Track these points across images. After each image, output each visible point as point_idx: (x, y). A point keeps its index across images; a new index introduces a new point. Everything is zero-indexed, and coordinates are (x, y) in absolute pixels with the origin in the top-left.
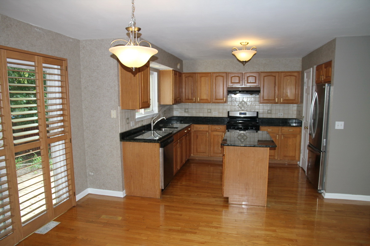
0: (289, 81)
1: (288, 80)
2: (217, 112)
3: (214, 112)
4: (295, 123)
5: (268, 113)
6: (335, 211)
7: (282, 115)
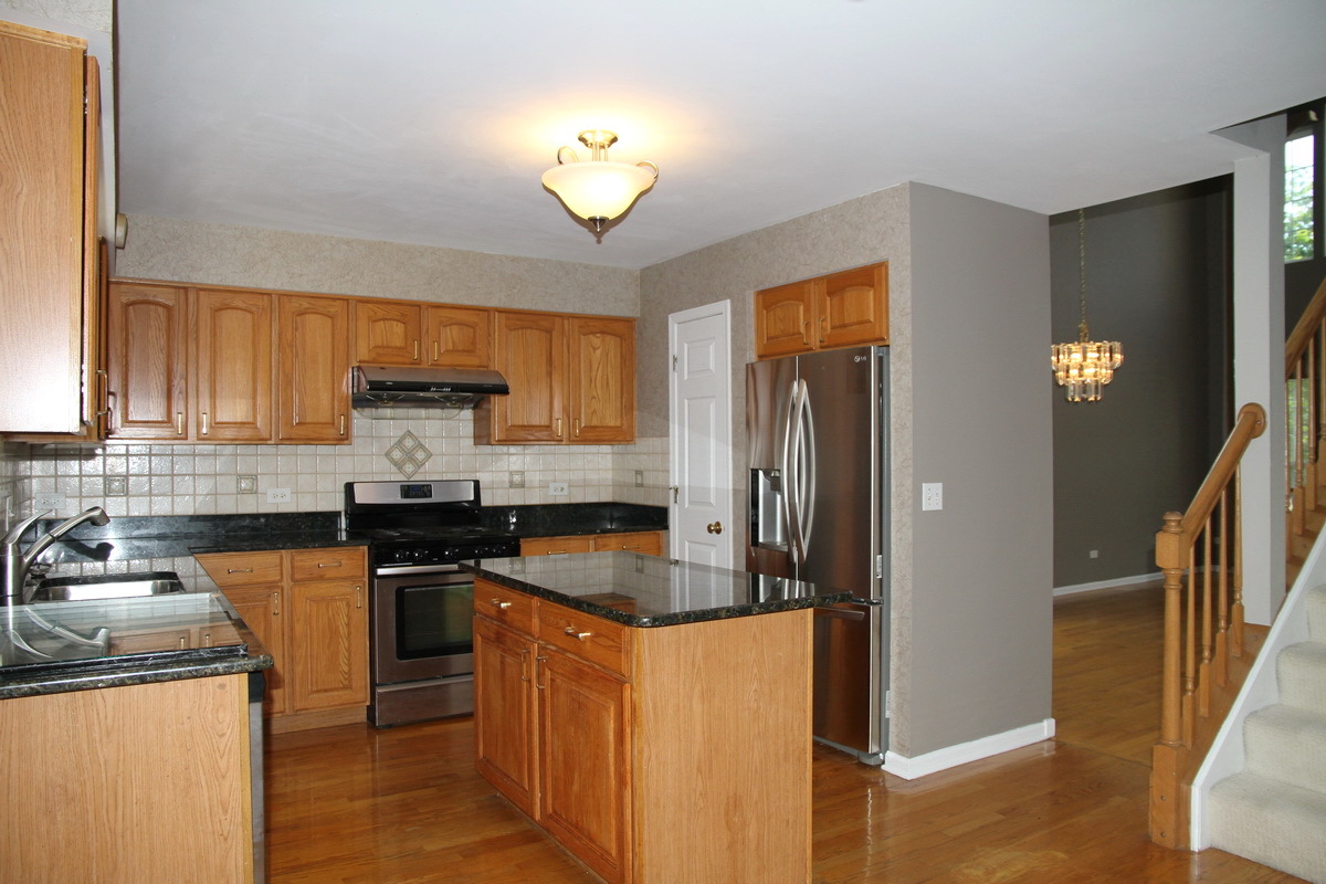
0: (598, 352)
1: (595, 349)
2: (287, 491)
3: (270, 492)
4: (612, 520)
5: (512, 485)
6: (1001, 817)
7: (566, 492)
